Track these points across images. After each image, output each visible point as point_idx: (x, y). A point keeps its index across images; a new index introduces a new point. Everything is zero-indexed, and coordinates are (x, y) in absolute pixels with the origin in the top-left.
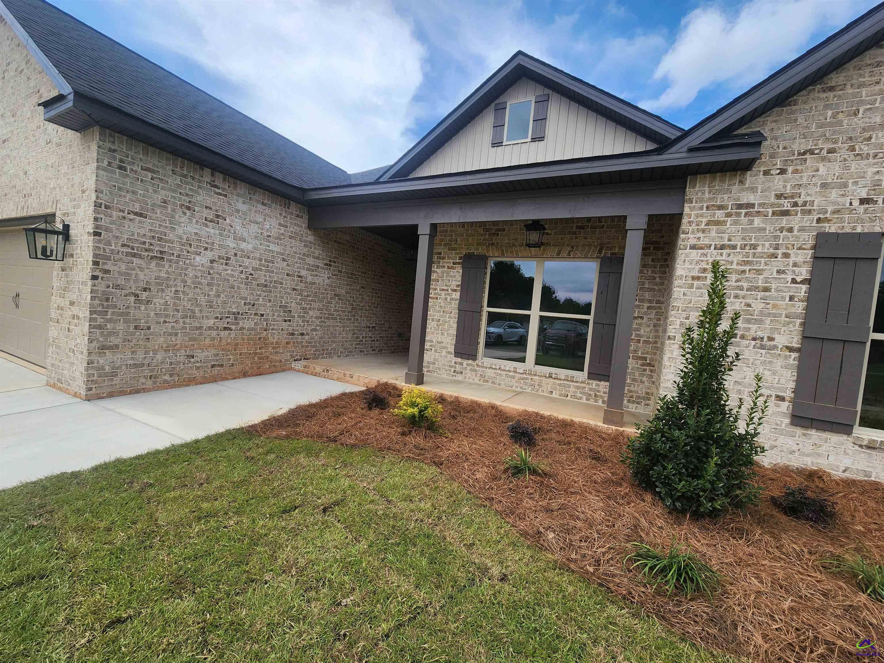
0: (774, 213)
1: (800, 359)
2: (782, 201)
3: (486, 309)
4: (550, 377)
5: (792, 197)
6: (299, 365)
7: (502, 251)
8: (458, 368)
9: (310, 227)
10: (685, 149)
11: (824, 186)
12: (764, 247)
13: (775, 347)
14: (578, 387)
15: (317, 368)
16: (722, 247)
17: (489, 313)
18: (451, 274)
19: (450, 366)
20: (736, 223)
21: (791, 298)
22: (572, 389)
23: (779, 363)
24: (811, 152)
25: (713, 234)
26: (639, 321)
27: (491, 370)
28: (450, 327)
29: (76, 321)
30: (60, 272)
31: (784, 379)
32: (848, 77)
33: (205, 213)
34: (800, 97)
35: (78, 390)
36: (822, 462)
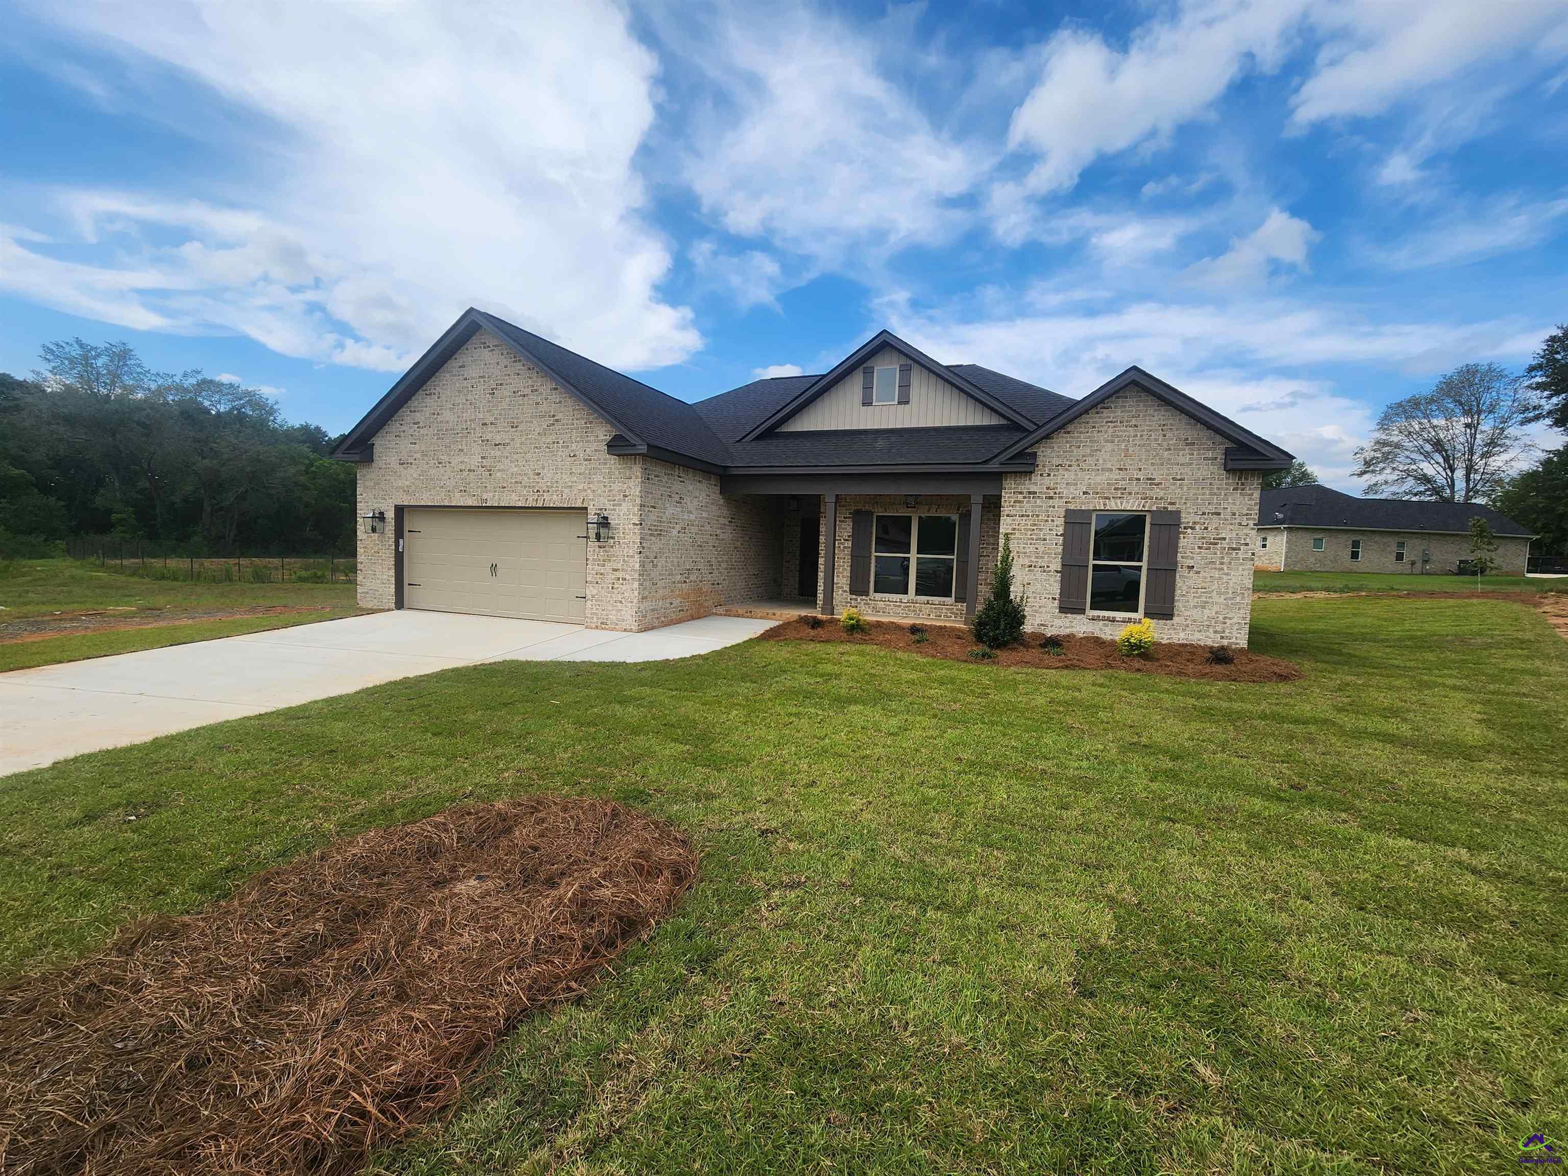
0: (1046, 498)
1: (1062, 577)
2: (1049, 491)
3: (874, 554)
4: (928, 603)
5: (1054, 489)
7: (885, 508)
8: (853, 603)
9: (721, 493)
10: (997, 463)
11: (1067, 484)
12: (1042, 516)
13: (1050, 571)
14: (947, 609)
15: (740, 611)
16: (1023, 516)
17: (876, 557)
18: (843, 526)
19: (846, 603)
20: (1028, 502)
21: (1056, 544)
22: (944, 611)
23: (1052, 579)
24: (1061, 465)
25: (1017, 508)
27: (881, 603)
28: (844, 570)
29: (621, 581)
30: (597, 549)
31: (1056, 589)
32: (1076, 428)
33: (677, 497)
34: (1055, 436)
35: (628, 627)
36: (1074, 630)
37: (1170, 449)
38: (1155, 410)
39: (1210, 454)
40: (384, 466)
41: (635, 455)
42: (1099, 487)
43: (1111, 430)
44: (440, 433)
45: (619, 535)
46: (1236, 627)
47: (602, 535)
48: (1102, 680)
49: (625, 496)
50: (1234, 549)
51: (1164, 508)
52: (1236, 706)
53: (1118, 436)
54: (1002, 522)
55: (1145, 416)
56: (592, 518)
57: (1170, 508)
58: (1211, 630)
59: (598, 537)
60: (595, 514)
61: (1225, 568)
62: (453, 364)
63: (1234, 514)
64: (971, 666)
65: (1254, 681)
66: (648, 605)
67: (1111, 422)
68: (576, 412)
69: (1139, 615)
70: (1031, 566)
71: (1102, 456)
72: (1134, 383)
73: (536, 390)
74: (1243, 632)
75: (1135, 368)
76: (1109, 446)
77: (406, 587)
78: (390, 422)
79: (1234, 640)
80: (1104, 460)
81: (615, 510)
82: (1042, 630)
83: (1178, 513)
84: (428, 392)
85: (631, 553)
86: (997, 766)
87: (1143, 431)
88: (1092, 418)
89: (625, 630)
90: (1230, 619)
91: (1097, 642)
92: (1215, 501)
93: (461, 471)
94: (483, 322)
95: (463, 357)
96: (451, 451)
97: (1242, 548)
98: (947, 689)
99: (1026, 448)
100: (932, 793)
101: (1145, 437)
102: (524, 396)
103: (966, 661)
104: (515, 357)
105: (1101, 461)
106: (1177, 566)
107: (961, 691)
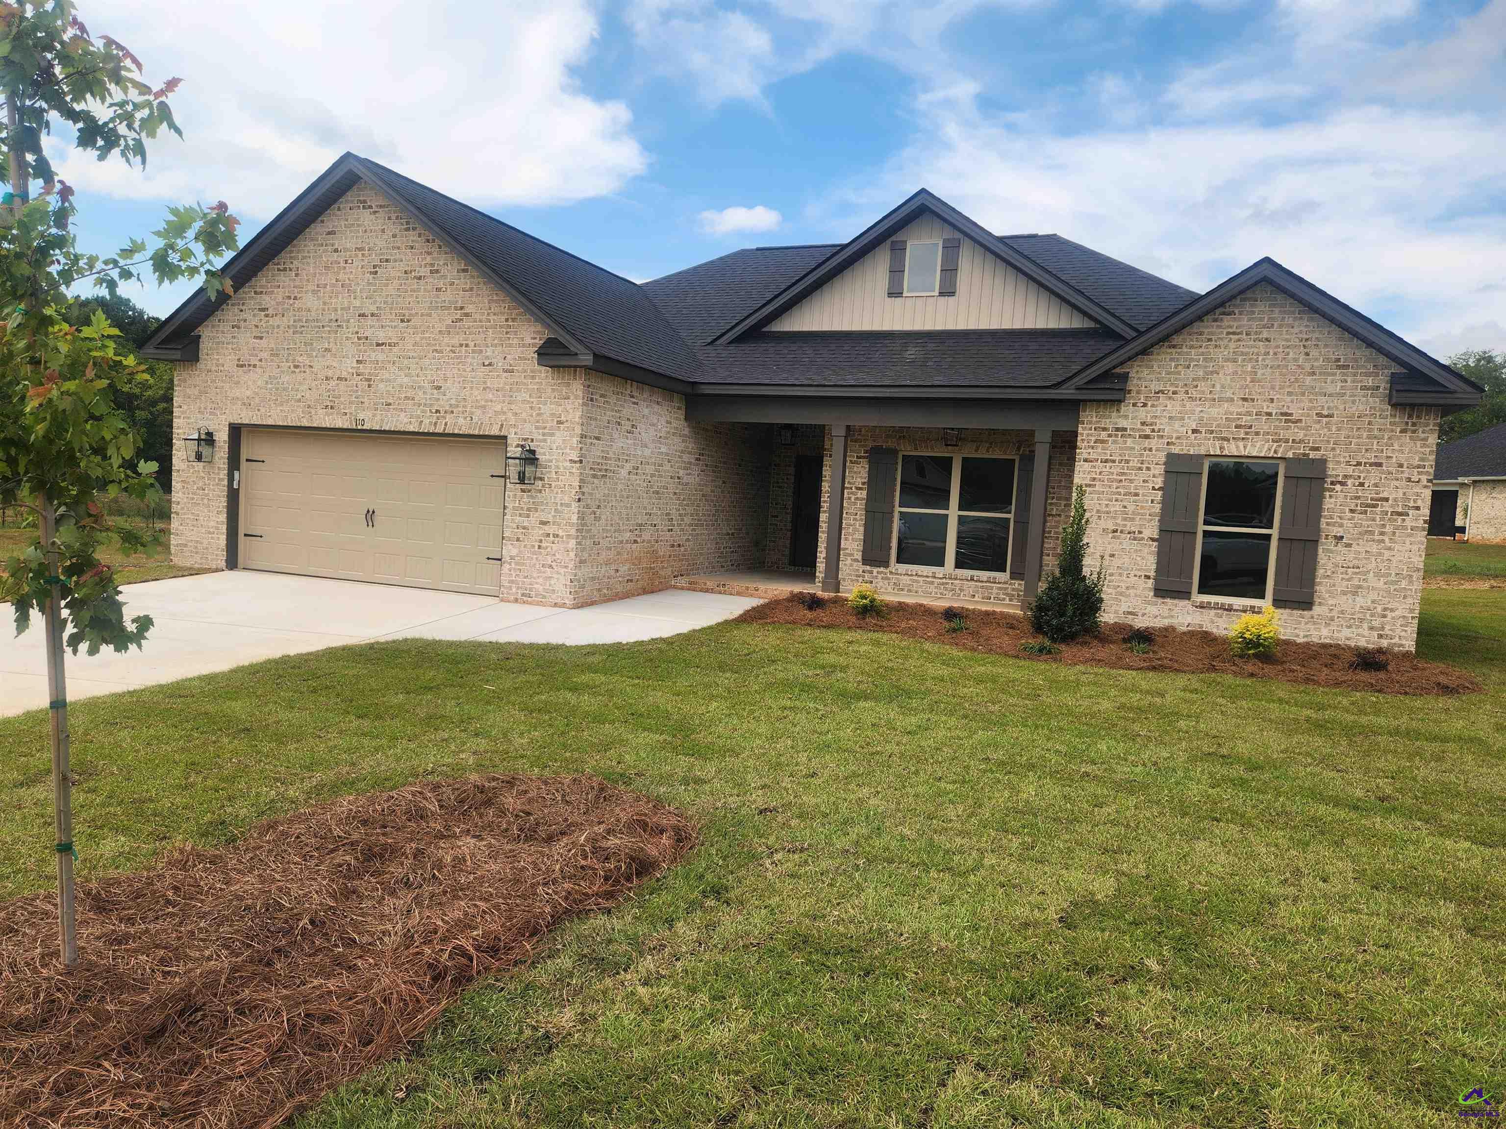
0: (1140, 437)
1: (1159, 547)
2: (1145, 427)
3: (898, 509)
4: (972, 579)
5: (1151, 425)
6: (682, 581)
7: (916, 445)
8: (867, 577)
9: (686, 419)
10: (1073, 387)
11: (1170, 418)
12: (1134, 463)
13: (1143, 539)
14: (1000, 588)
15: (708, 583)
16: (1106, 461)
17: (901, 513)
18: (855, 469)
19: (857, 576)
20: (1114, 442)
21: (1152, 501)
22: (995, 591)
23: (1146, 550)
24: (1162, 392)
25: (1099, 450)
26: (1058, 518)
27: (906, 577)
28: (855, 530)
29: (551, 538)
30: (519, 493)
31: (1149, 562)
32: (1184, 340)
33: (627, 426)
34: (1155, 350)
35: (559, 601)
36: (1174, 622)
37: (1314, 374)
38: (1295, 319)
39: (1370, 382)
40: (214, 368)
41: (575, 367)
42: (1215, 423)
43: (1232, 345)
44: (299, 324)
45: (550, 475)
46: (1400, 622)
47: (527, 475)
48: (1196, 685)
49: (559, 422)
50: (1400, 514)
51: (1304, 455)
52: (1364, 720)
53: (1242, 354)
54: (1077, 469)
55: (1281, 326)
56: (514, 450)
57: (1312, 455)
58: (1365, 626)
59: (522, 478)
60: (518, 446)
61: (1387, 540)
62: (317, 230)
63: (1401, 466)
64: (1022, 663)
65: (1406, 693)
66: (586, 571)
67: (1234, 333)
68: (493, 305)
69: (1266, 604)
70: (1115, 531)
71: (1220, 380)
72: (1266, 280)
73: (437, 271)
74: (1409, 629)
75: (1267, 260)
76: (1230, 367)
77: (241, 537)
78: (224, 307)
79: (1396, 640)
80: (1223, 387)
81: (545, 441)
82: (1129, 620)
83: (1323, 462)
84: (281, 267)
85: (566, 499)
86: (1032, 767)
87: (1278, 347)
88: (1207, 327)
89: (556, 605)
90: (1392, 610)
91: (1206, 638)
92: (1375, 447)
93: (327, 379)
94: (361, 171)
95: (333, 220)
96: (312, 350)
97: (1411, 512)
98: (986, 688)
99: (1114, 368)
100: (950, 787)
101: (1280, 356)
102: (420, 278)
103: (1017, 657)
104: (408, 223)
105: (1218, 387)
106: (1319, 536)
107: (1003, 691)
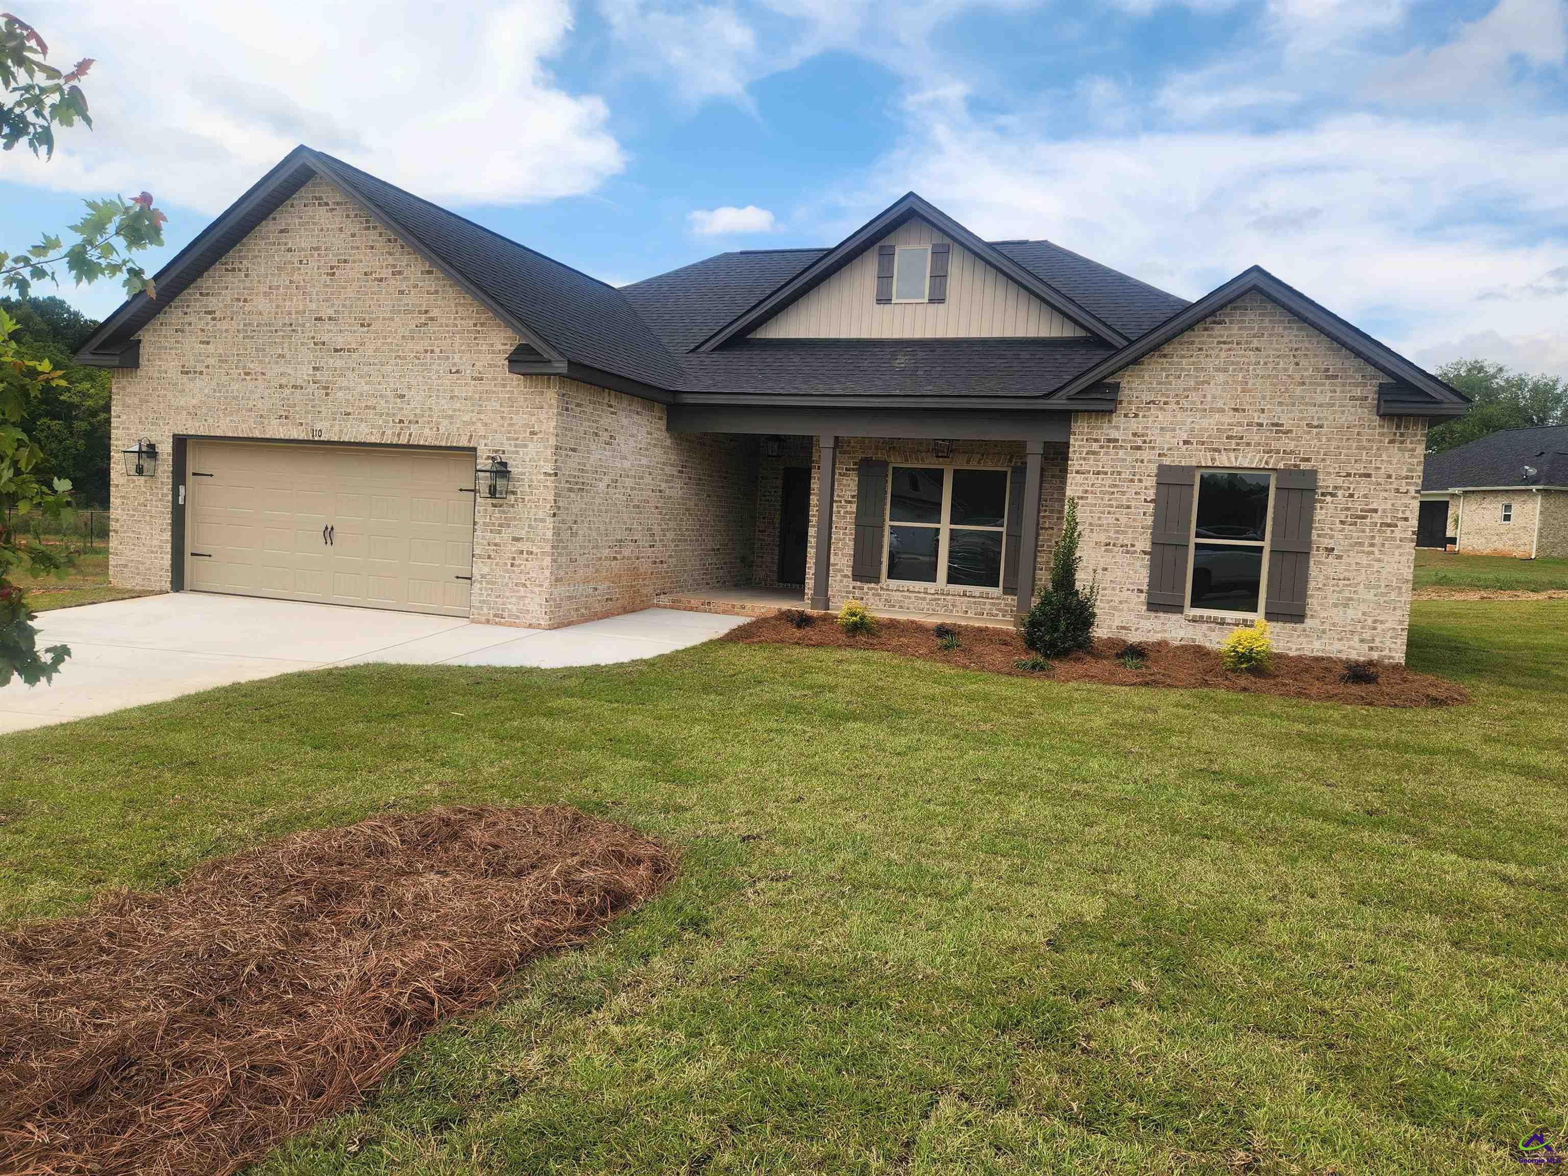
0: (1131, 448)
1: (1151, 560)
2: (1136, 438)
3: (888, 523)
4: (964, 595)
5: (1143, 436)
6: (665, 600)
7: (906, 456)
8: (858, 593)
9: (668, 429)
10: (1064, 397)
11: (1162, 429)
12: (1126, 475)
13: (1135, 552)
14: (992, 604)
15: (692, 601)
16: (1098, 473)
17: (892, 527)
18: (844, 482)
19: (847, 592)
20: (1107, 454)
21: (1145, 514)
22: (988, 607)
23: (1138, 564)
24: (1153, 402)
25: (1092, 462)
26: (1051, 532)
27: (898, 593)
28: (845, 544)
29: (525, 556)
30: (490, 508)
31: (1142, 576)
32: (1175, 349)
33: (605, 436)
34: (1145, 360)
35: (534, 621)
36: (1167, 636)
37: (1303, 384)
38: (1285, 328)
39: (1358, 392)
40: (156, 375)
41: (549, 375)
42: (1206, 434)
43: (1223, 354)
44: (249, 328)
45: (522, 488)
46: (1389, 634)
47: (498, 488)
48: (1189, 701)
49: (533, 433)
50: (1389, 525)
51: (1295, 466)
52: (1354, 733)
53: (1233, 363)
54: (1069, 481)
55: (1271, 335)
56: (483, 463)
57: (1303, 466)
58: (1356, 638)
59: (493, 492)
60: (488, 458)
61: (1377, 552)
62: (269, 227)
63: (1390, 477)
64: (1015, 680)
65: (1396, 706)
66: (562, 590)
67: (1224, 343)
68: (460, 309)
69: (1258, 617)
70: (1109, 544)
71: (1211, 390)
72: (1255, 288)
73: (400, 273)
74: (1399, 641)
75: (1257, 269)
76: (1221, 377)
77: (188, 558)
78: (167, 308)
79: (1386, 652)
80: (1214, 397)
81: (517, 452)
82: (1123, 635)
83: (1314, 473)
84: (230, 267)
85: (541, 515)
86: (1023, 787)
87: (1268, 356)
88: (1198, 336)
89: (530, 626)
90: (1382, 622)
91: (1199, 652)
92: (1364, 458)
93: (281, 386)
94: (316, 165)
95: (284, 218)
96: (265, 356)
97: (1399, 523)
98: (978, 706)
99: (1105, 378)
100: (940, 809)
101: (1270, 366)
102: (381, 280)
103: (1010, 674)
104: (367, 221)
105: (1209, 398)
106: (1310, 548)
107: (995, 709)
